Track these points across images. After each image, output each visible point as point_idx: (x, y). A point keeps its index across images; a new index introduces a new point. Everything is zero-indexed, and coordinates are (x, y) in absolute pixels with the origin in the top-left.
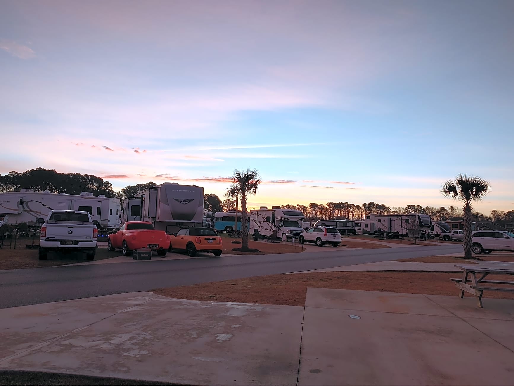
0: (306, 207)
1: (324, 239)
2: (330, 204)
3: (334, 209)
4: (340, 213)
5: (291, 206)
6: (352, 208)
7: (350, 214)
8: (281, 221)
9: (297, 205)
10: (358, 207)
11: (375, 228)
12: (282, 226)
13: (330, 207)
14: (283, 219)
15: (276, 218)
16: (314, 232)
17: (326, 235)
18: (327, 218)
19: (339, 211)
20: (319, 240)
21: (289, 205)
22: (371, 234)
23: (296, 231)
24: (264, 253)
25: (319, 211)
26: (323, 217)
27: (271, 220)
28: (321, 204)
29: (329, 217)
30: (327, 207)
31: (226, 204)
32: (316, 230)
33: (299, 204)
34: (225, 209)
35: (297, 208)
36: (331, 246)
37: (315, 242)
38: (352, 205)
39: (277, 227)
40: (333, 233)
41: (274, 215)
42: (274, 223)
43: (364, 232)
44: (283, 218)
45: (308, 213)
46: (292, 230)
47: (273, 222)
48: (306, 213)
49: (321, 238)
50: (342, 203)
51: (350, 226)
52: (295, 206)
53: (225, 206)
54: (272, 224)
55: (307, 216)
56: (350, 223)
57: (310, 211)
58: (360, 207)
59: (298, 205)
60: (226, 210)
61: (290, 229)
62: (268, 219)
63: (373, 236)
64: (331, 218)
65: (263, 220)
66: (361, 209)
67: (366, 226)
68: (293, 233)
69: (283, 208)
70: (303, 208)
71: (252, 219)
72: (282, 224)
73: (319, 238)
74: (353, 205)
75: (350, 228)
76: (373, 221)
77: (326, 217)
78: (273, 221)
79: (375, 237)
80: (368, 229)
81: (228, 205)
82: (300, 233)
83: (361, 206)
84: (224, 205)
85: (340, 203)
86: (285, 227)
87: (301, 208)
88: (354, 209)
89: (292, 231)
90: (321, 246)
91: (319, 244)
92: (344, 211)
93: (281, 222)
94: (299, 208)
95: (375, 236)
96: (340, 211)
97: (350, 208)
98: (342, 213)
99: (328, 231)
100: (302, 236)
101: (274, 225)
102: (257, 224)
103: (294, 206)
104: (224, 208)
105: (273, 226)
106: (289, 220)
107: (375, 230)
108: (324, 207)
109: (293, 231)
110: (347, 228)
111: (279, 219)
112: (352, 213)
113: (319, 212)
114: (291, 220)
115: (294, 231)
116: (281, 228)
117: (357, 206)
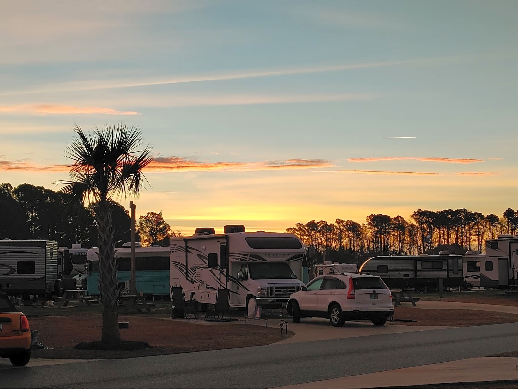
0: (359, 225)
1: (347, 306)
2: (420, 215)
3: (430, 228)
4: (448, 236)
5: (320, 225)
6: (478, 222)
7: (474, 237)
8: (242, 264)
9: (337, 222)
10: (493, 219)
11: (511, 270)
12: (245, 278)
13: (421, 222)
14: (248, 257)
15: (229, 257)
16: (322, 288)
17: (352, 296)
18: (416, 251)
19: (444, 232)
20: (334, 310)
21: (316, 222)
22: (501, 287)
23: (282, 290)
24: (160, 351)
25: (394, 235)
26: (405, 250)
27: (219, 263)
28: (398, 216)
29: (419, 248)
30: (414, 222)
31: (148, 226)
32: (328, 284)
33: (341, 219)
34: (146, 238)
35: (337, 229)
36: (366, 324)
37: (327, 314)
38: (477, 216)
39: (234, 280)
40: (371, 291)
41: (225, 250)
42: (225, 270)
43: (485, 282)
44: (247, 255)
45: (365, 241)
46: (272, 285)
47: (222, 267)
48: (360, 242)
49: (339, 305)
50: (450, 212)
51: (451, 270)
52: (332, 225)
53: (145, 232)
54: (221, 272)
55: (362, 247)
56: (450, 261)
57: (370, 235)
58: (498, 220)
59: (339, 221)
60: (149, 241)
61: (265, 283)
62: (212, 261)
63: (503, 292)
64: (424, 249)
65: (200, 262)
66: (499, 223)
67: (489, 266)
68: (274, 293)
69: (301, 229)
70: (353, 227)
71: (176, 263)
72: (247, 271)
73: (334, 305)
74: (480, 216)
75: (451, 275)
76: (506, 254)
77: (410, 249)
78: (225, 264)
79: (509, 295)
80: (494, 275)
81: (152, 229)
82: (290, 294)
83: (500, 216)
84: (142, 228)
85: (445, 211)
86: (253, 279)
87: (348, 229)
88: (482, 225)
89: (271, 288)
90: (341, 324)
91: (336, 321)
92: (457, 231)
93: (243, 268)
94: (342, 227)
95: (510, 291)
96: (448, 233)
97: (471, 224)
98: (453, 235)
99: (357, 283)
100: (294, 300)
101: (227, 276)
102: (187, 276)
103: (329, 223)
104: (142, 236)
105: (223, 279)
106: (264, 260)
107: (511, 278)
108: (406, 223)
109: (274, 290)
110: (444, 275)
111: (238, 259)
112: (478, 235)
113: (393, 237)
114: (269, 259)
115: (276, 288)
116: (244, 283)
117: (489, 217)
